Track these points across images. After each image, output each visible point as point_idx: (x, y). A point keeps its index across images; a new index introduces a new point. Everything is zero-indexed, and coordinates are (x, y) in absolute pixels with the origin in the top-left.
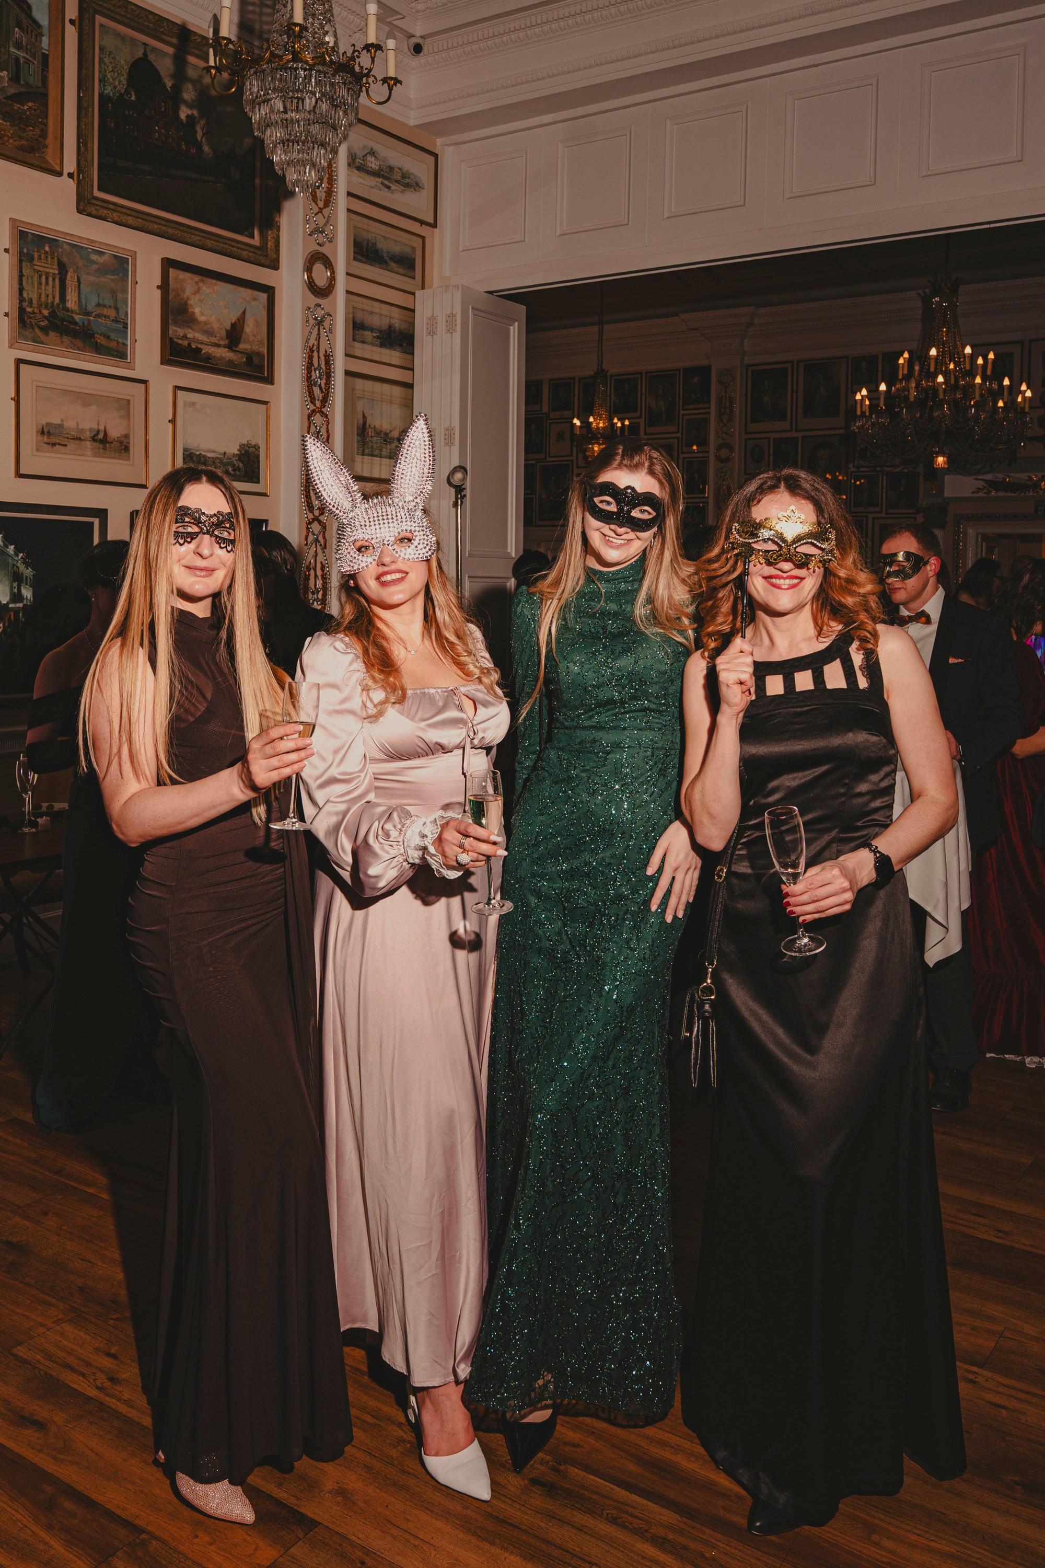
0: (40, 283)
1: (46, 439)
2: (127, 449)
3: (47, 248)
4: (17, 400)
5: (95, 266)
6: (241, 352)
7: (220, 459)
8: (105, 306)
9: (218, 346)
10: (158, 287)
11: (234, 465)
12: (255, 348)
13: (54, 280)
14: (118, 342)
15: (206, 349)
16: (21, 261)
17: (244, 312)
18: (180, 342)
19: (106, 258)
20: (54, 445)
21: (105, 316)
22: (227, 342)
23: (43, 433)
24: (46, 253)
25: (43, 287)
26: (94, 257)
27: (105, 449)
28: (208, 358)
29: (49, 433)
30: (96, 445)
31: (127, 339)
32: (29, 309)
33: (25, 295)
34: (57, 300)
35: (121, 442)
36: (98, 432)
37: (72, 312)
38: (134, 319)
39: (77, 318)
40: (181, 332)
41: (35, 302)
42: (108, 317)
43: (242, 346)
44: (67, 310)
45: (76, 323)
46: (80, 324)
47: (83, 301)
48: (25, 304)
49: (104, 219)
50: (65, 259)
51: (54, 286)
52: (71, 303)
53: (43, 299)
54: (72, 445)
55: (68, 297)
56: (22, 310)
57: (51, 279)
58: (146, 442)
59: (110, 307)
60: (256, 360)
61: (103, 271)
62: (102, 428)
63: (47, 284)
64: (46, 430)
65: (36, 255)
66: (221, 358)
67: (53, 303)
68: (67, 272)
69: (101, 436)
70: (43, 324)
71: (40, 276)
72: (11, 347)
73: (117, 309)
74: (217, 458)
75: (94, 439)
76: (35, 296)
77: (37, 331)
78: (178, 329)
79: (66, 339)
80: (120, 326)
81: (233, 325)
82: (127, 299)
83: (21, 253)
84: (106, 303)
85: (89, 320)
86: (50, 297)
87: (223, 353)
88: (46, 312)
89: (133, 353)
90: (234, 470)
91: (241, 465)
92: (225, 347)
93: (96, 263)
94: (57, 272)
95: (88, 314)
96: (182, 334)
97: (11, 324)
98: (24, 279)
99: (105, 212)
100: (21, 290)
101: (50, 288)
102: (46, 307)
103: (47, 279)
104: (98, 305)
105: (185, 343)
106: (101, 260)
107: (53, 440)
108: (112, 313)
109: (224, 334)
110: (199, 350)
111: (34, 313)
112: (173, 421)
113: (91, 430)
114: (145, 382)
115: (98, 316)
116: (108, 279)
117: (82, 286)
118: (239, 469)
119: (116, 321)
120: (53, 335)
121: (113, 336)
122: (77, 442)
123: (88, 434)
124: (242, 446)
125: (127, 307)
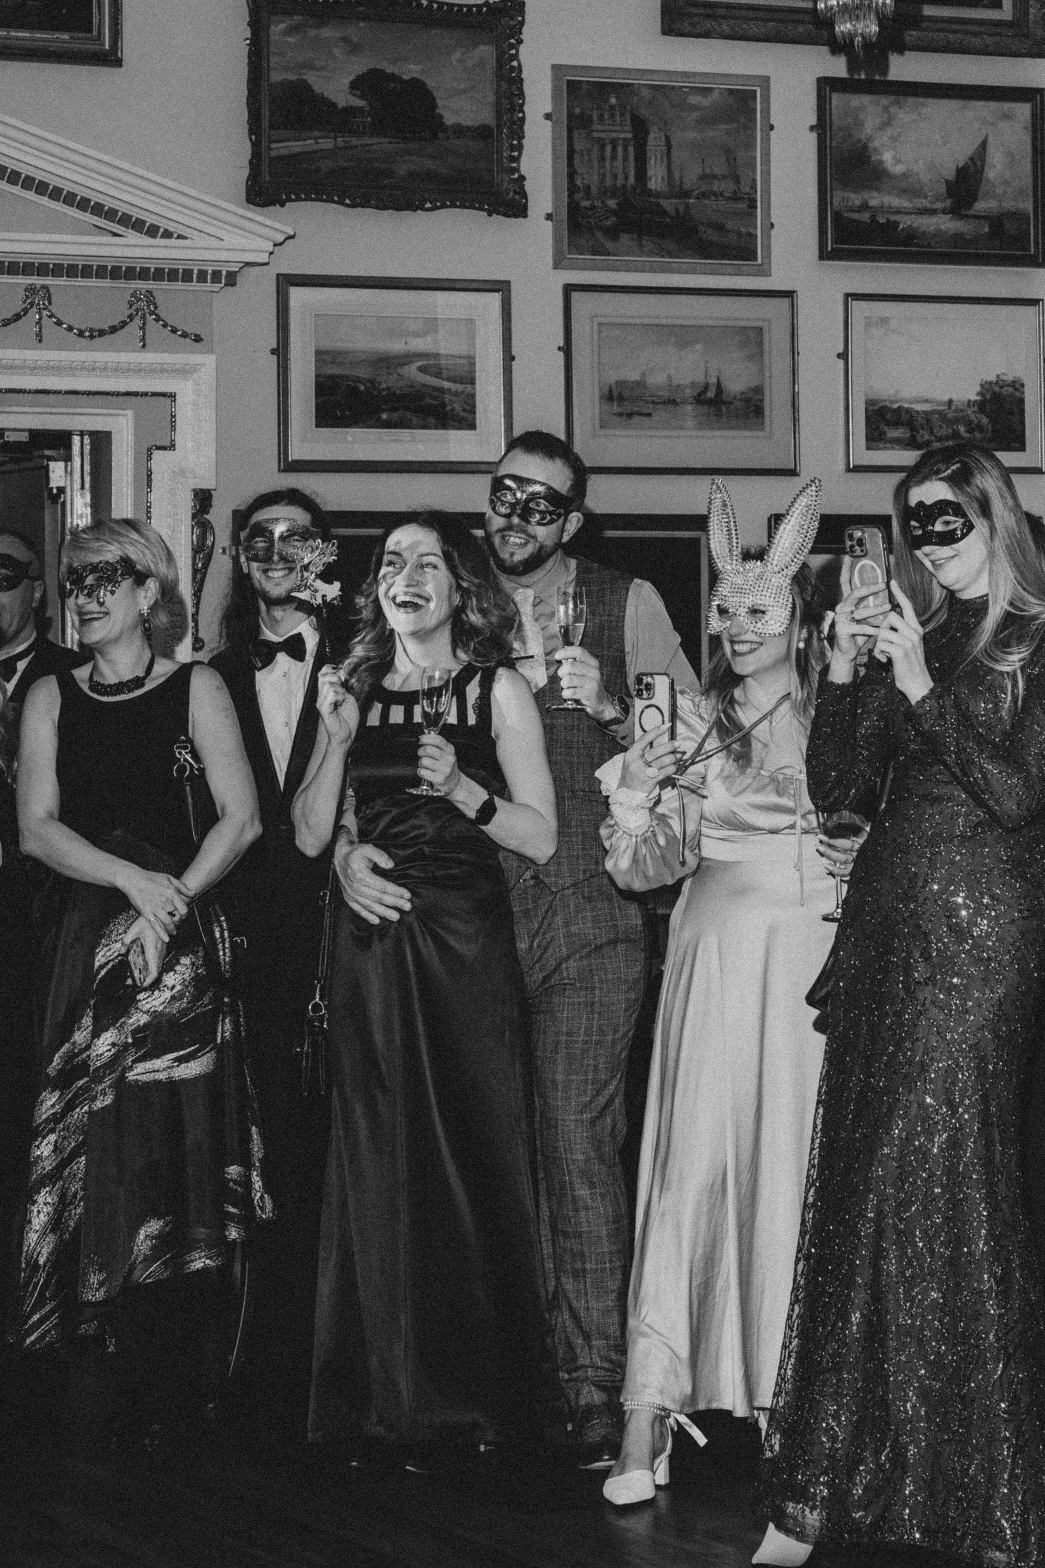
0: (602, 159)
1: (615, 408)
2: (758, 411)
3: (613, 101)
4: (567, 349)
5: (696, 114)
6: (976, 217)
7: (940, 413)
8: (714, 177)
9: (932, 212)
10: (812, 128)
11: (970, 422)
12: (1009, 205)
13: (625, 149)
14: (739, 234)
15: (905, 222)
16: (570, 129)
17: (984, 144)
18: (855, 216)
19: (715, 96)
20: (630, 415)
21: (715, 194)
22: (949, 202)
23: (611, 398)
24: (612, 107)
25: (608, 164)
26: (695, 99)
27: (719, 415)
28: (911, 236)
29: (621, 398)
30: (703, 409)
31: (756, 228)
32: (585, 204)
33: (578, 181)
34: (632, 180)
35: (747, 401)
36: (706, 387)
37: (658, 195)
38: (767, 191)
39: (666, 204)
40: (855, 199)
41: (594, 190)
42: (718, 195)
43: (981, 206)
44: (649, 193)
45: (665, 213)
46: (673, 213)
47: (677, 175)
48: (578, 197)
49: (707, 35)
50: (644, 113)
51: (626, 159)
52: (656, 179)
53: (608, 182)
54: (661, 414)
55: (650, 173)
56: (573, 209)
57: (620, 149)
58: (795, 397)
59: (724, 177)
60: (1009, 227)
61: (709, 119)
62: (713, 380)
63: (614, 157)
64: (615, 394)
65: (595, 116)
66: (938, 233)
67: (624, 186)
68: (647, 133)
69: (711, 394)
70: (608, 223)
71: (603, 147)
72: (556, 266)
73: (736, 179)
74: (933, 412)
75: (700, 399)
76: (593, 180)
77: (599, 234)
78: (852, 195)
79: (648, 242)
80: (743, 206)
81: (962, 172)
82: (755, 158)
83: (570, 116)
84: (716, 171)
85: (687, 206)
86: (621, 176)
87: (946, 224)
88: (612, 203)
89: (767, 248)
90: (970, 431)
91: (985, 420)
92: (944, 212)
93: (695, 108)
94: (630, 136)
95: (685, 194)
96: (858, 203)
97: (556, 230)
99: (708, 24)
100: (571, 176)
101: (619, 163)
102: (614, 195)
103: (614, 149)
104: (703, 177)
105: (865, 217)
106: (705, 102)
107: (628, 408)
108: (727, 187)
109: (943, 189)
110: (892, 226)
111: (593, 207)
112: (844, 356)
113: (693, 385)
114: (789, 294)
115: (704, 195)
116: (718, 133)
117: (675, 153)
118: (980, 427)
119: (735, 198)
120: (625, 239)
121: (730, 225)
122: (670, 407)
123: (689, 393)
124: (986, 387)
125: (754, 170)
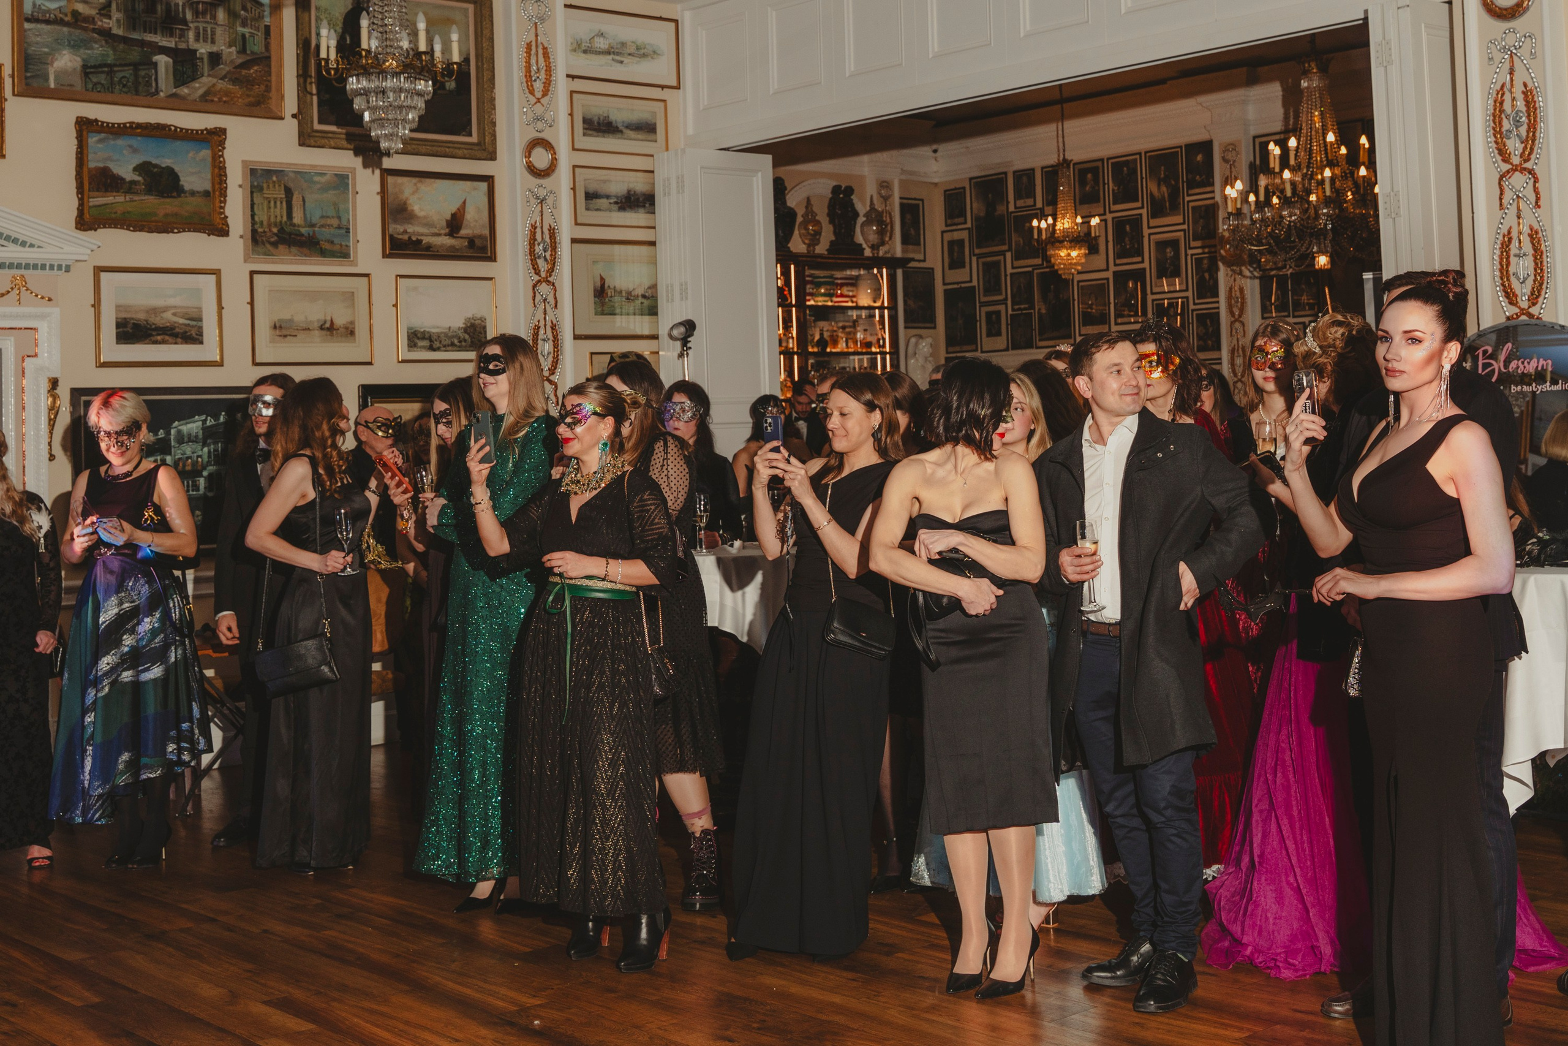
0: (269, 208)
1: (278, 332)
2: (352, 333)
3: (274, 179)
4: (252, 303)
5: (318, 186)
6: (462, 238)
7: (445, 333)
8: (328, 217)
9: (439, 235)
10: (378, 193)
11: (459, 338)
12: (478, 232)
13: (281, 203)
14: (341, 245)
15: (426, 240)
16: (252, 193)
17: (464, 202)
18: (400, 237)
19: (327, 177)
20: (285, 336)
21: (328, 226)
22: (447, 231)
23: (275, 327)
24: (274, 182)
25: (272, 210)
26: (316, 179)
27: (332, 335)
28: (429, 247)
29: (281, 327)
30: (324, 333)
31: (349, 241)
32: (260, 230)
33: (256, 218)
34: (285, 218)
35: (347, 328)
36: (325, 322)
37: (299, 226)
38: (355, 224)
39: (303, 230)
40: (401, 228)
41: (265, 223)
42: (330, 226)
43: (463, 232)
44: (294, 225)
45: (302, 235)
46: (306, 235)
47: (308, 216)
48: (256, 227)
49: (322, 147)
50: (291, 185)
51: (281, 208)
52: (298, 218)
53: (272, 219)
54: (302, 335)
55: (294, 215)
56: (254, 232)
57: (278, 203)
58: (371, 326)
59: (333, 217)
60: (478, 242)
61: (325, 189)
62: (329, 318)
63: (275, 207)
64: (277, 325)
65: (265, 185)
66: (442, 246)
67: (281, 222)
68: (292, 195)
69: (328, 325)
70: (272, 240)
71: (269, 202)
72: (245, 261)
73: (339, 218)
74: (441, 333)
75: (322, 328)
76: (265, 219)
77: (268, 246)
78: (398, 226)
79: (294, 249)
80: (343, 231)
81: (454, 215)
82: (348, 208)
83: (252, 186)
84: (330, 214)
85: (314, 231)
86: (279, 217)
87: (447, 241)
88: (275, 230)
89: (356, 252)
90: (460, 342)
91: (467, 337)
92: (446, 235)
93: (317, 183)
94: (284, 196)
95: (313, 226)
96: (402, 230)
97: (245, 245)
98: (256, 207)
99: (323, 141)
100: (253, 216)
101: (278, 211)
102: (276, 225)
103: (275, 203)
104: (322, 217)
105: (406, 237)
106: (323, 179)
107: (284, 332)
108: (335, 222)
109: (444, 224)
110: (419, 242)
111: (264, 232)
112: (396, 305)
113: (318, 321)
114: (367, 275)
115: (322, 226)
116: (330, 195)
117: (307, 204)
118: (465, 341)
119: (339, 227)
120: (281, 247)
121: (336, 241)
122: (305, 332)
123: (316, 325)
124: (468, 320)
125: (348, 214)
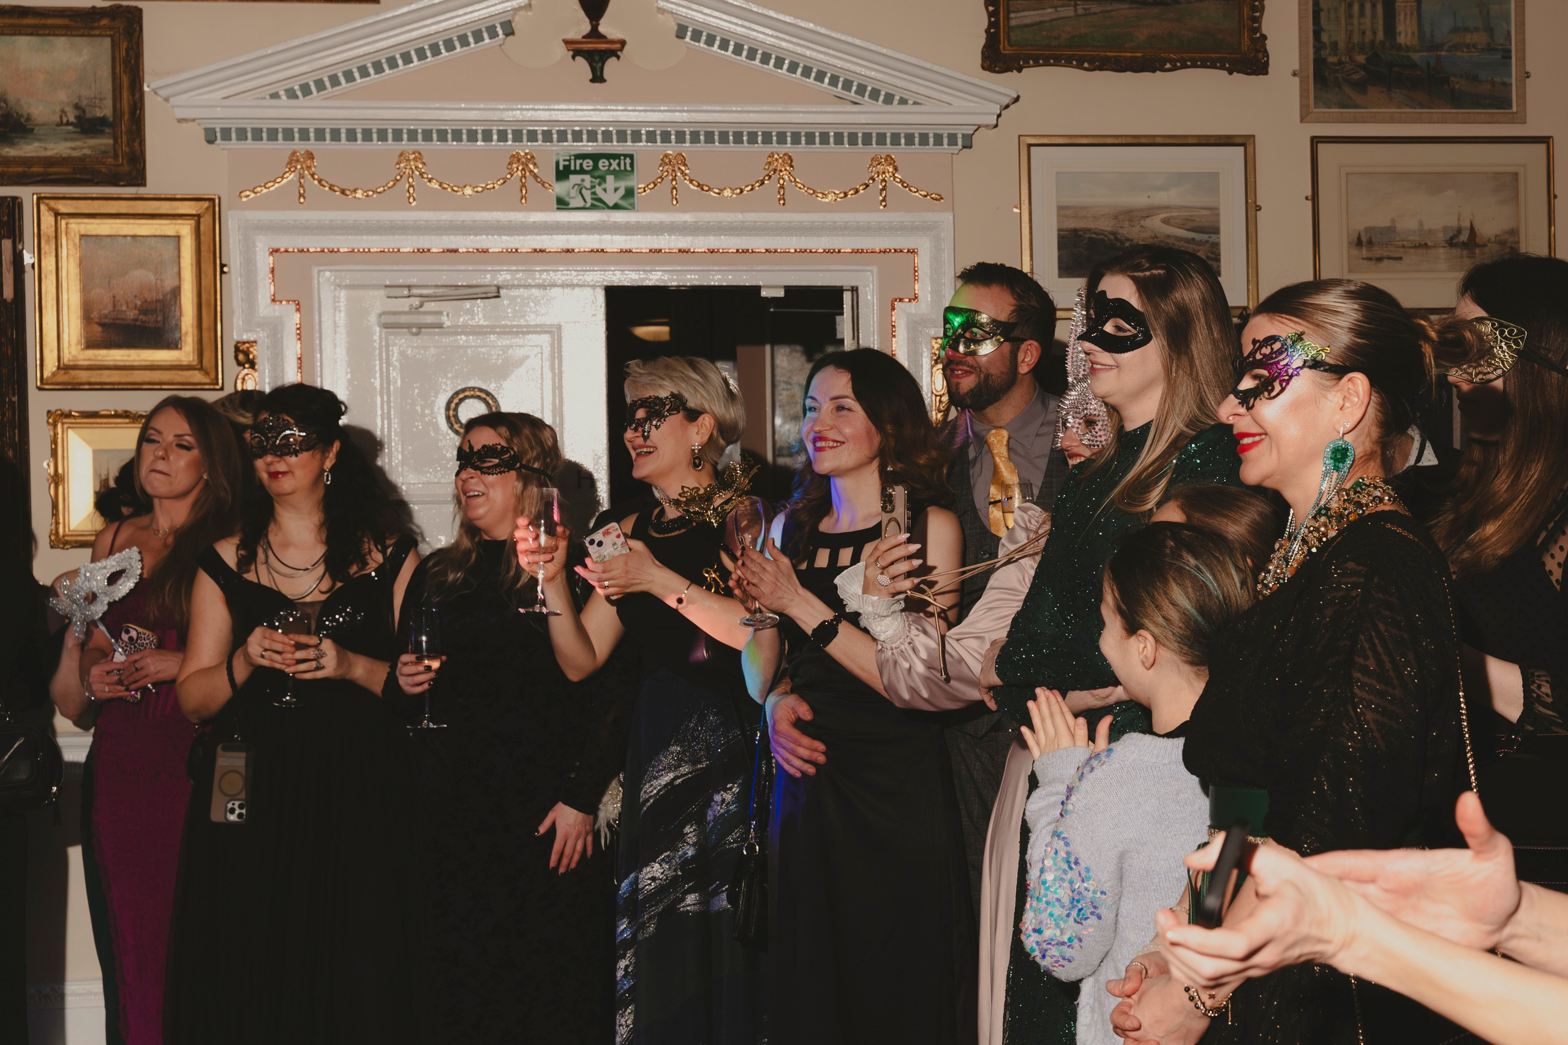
0: (1350, 16)
1: (1364, 252)
4: (1315, 198)
8: (1467, 30)
13: (1374, 6)
14: (1493, 83)
20: (1380, 259)
21: (1468, 46)
23: (1359, 243)
25: (1356, 21)
29: (1370, 242)
30: (1455, 252)
31: (1510, 76)
32: (1332, 59)
33: (1325, 38)
34: (1380, 36)
36: (1459, 231)
37: (1408, 49)
38: (1522, 41)
39: (1416, 57)
41: (1342, 45)
42: (1471, 46)
44: (1399, 48)
45: (1414, 66)
47: (1427, 29)
48: (1324, 53)
51: (1374, 16)
52: (1406, 32)
53: (1356, 38)
55: (1400, 28)
56: (1319, 65)
57: (1368, 6)
58: (1551, 238)
59: (1477, 29)
62: (1466, 224)
63: (1362, 14)
64: (1364, 239)
67: (1372, 42)
69: (1464, 237)
70: (1355, 77)
71: (1350, 5)
72: (1303, 119)
73: (1490, 30)
75: (1451, 243)
76: (1341, 38)
77: (1348, 90)
79: (1397, 95)
82: (1509, 10)
84: (1470, 23)
86: (1369, 33)
88: (1361, 59)
89: (1522, 96)
95: (1438, 47)
97: (1302, 86)
98: (1323, 15)
100: (1317, 34)
101: (1367, 20)
102: (1362, 50)
103: (1362, 6)
104: (1455, 30)
107: (1377, 252)
108: (1480, 39)
111: (1340, 63)
113: (1445, 229)
114: (1546, 140)
115: (1455, 47)
117: (1423, 6)
119: (1489, 49)
120: (1374, 92)
123: (1441, 237)
125: (1509, 24)
